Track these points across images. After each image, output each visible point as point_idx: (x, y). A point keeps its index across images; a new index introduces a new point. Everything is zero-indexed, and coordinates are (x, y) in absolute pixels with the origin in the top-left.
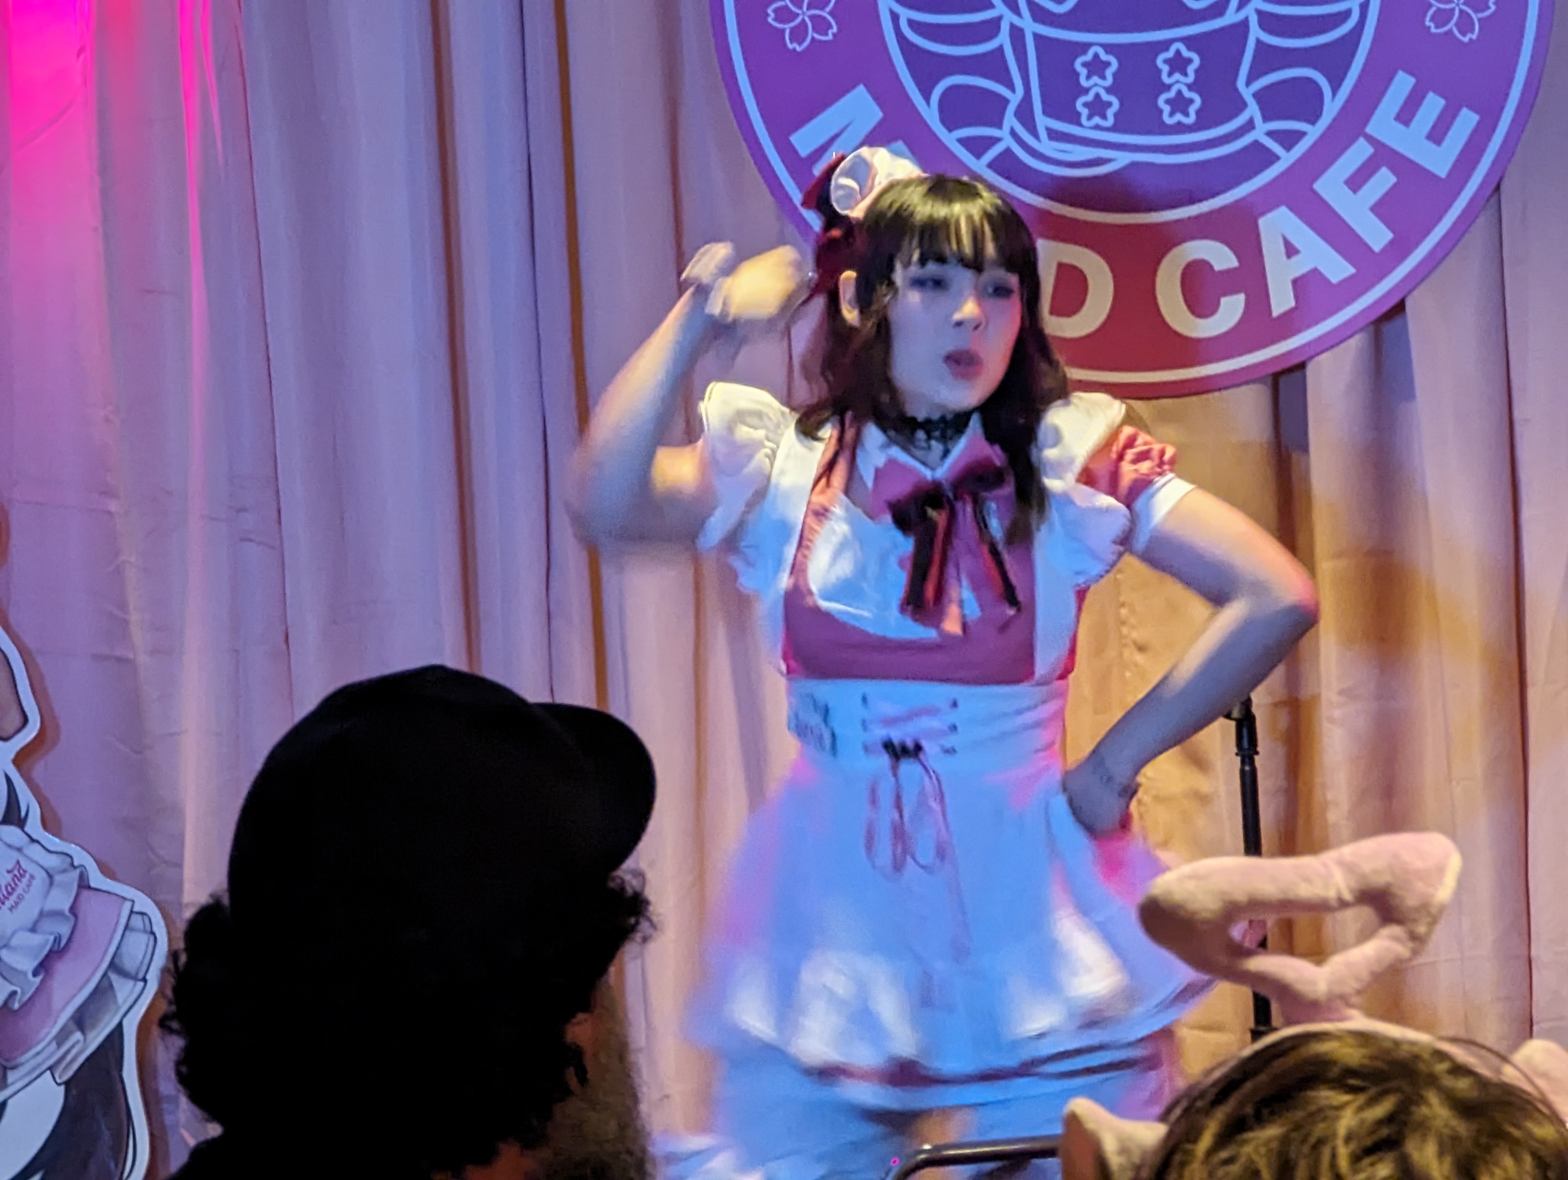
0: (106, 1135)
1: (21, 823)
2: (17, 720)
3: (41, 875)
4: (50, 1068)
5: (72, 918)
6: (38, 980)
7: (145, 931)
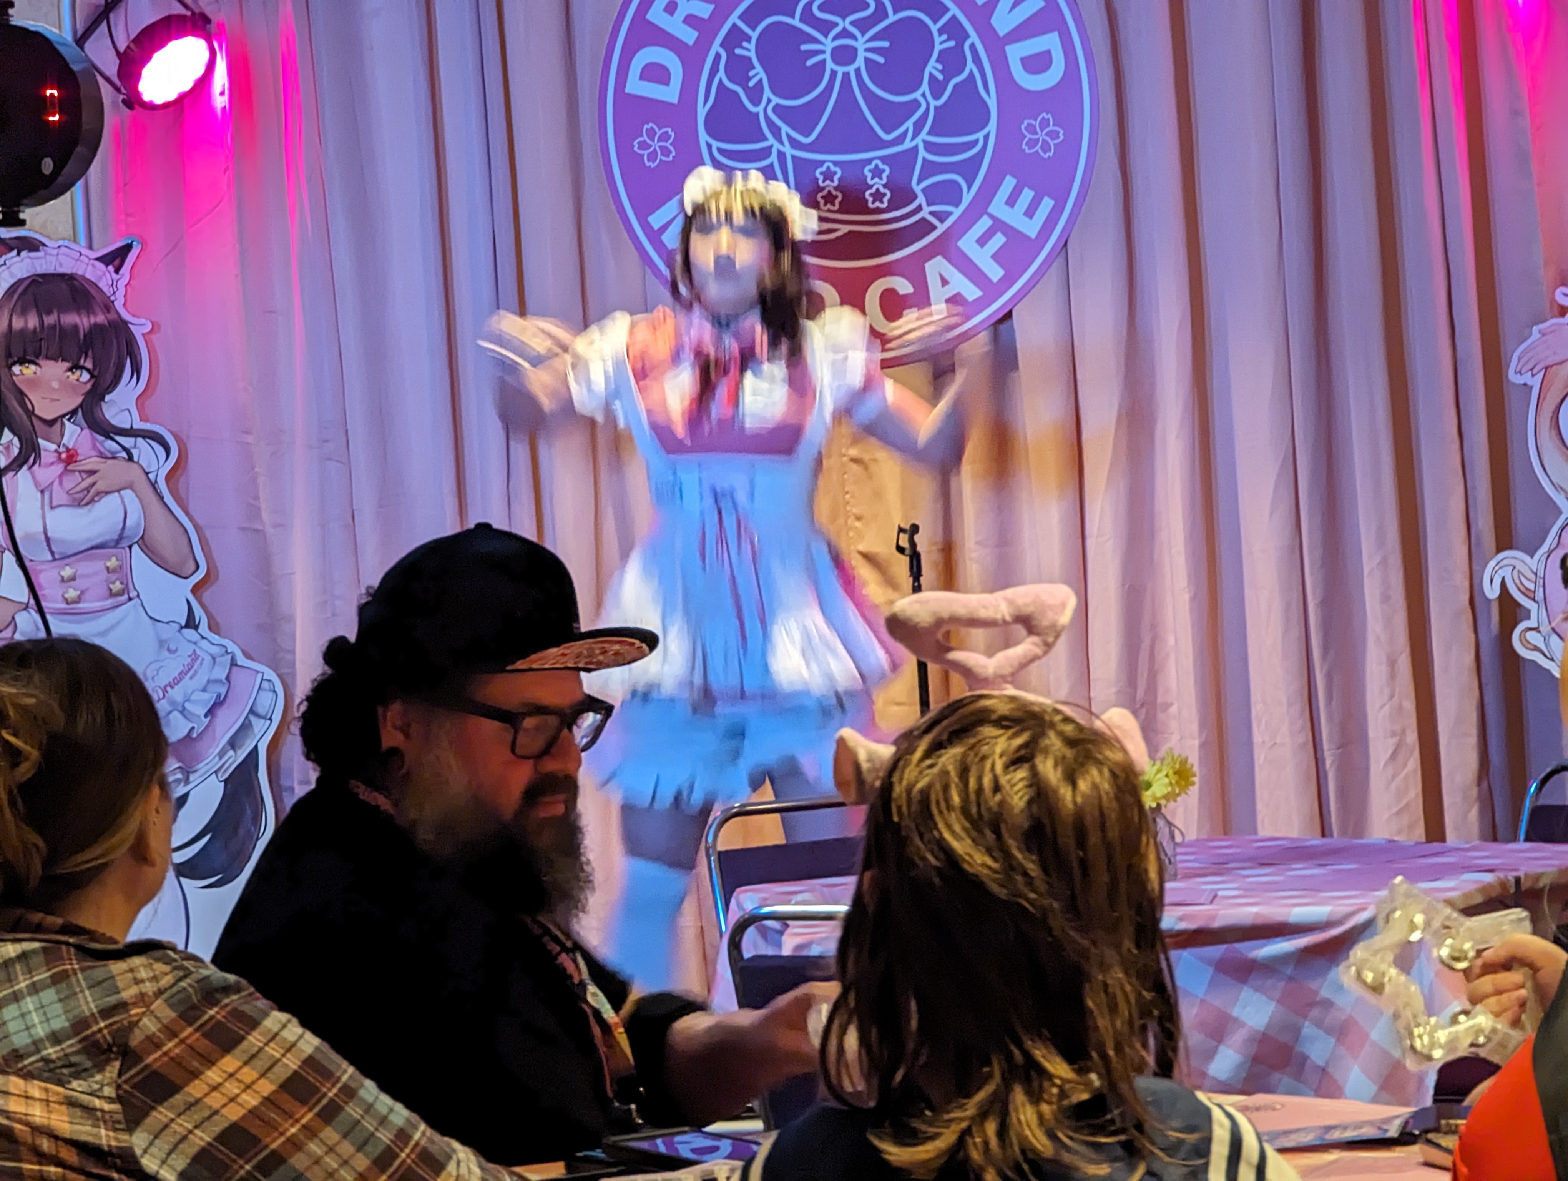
0: (249, 812)
1: (196, 628)
2: (192, 567)
3: (208, 659)
4: (216, 772)
5: (227, 685)
6: (208, 719)
7: (270, 690)
